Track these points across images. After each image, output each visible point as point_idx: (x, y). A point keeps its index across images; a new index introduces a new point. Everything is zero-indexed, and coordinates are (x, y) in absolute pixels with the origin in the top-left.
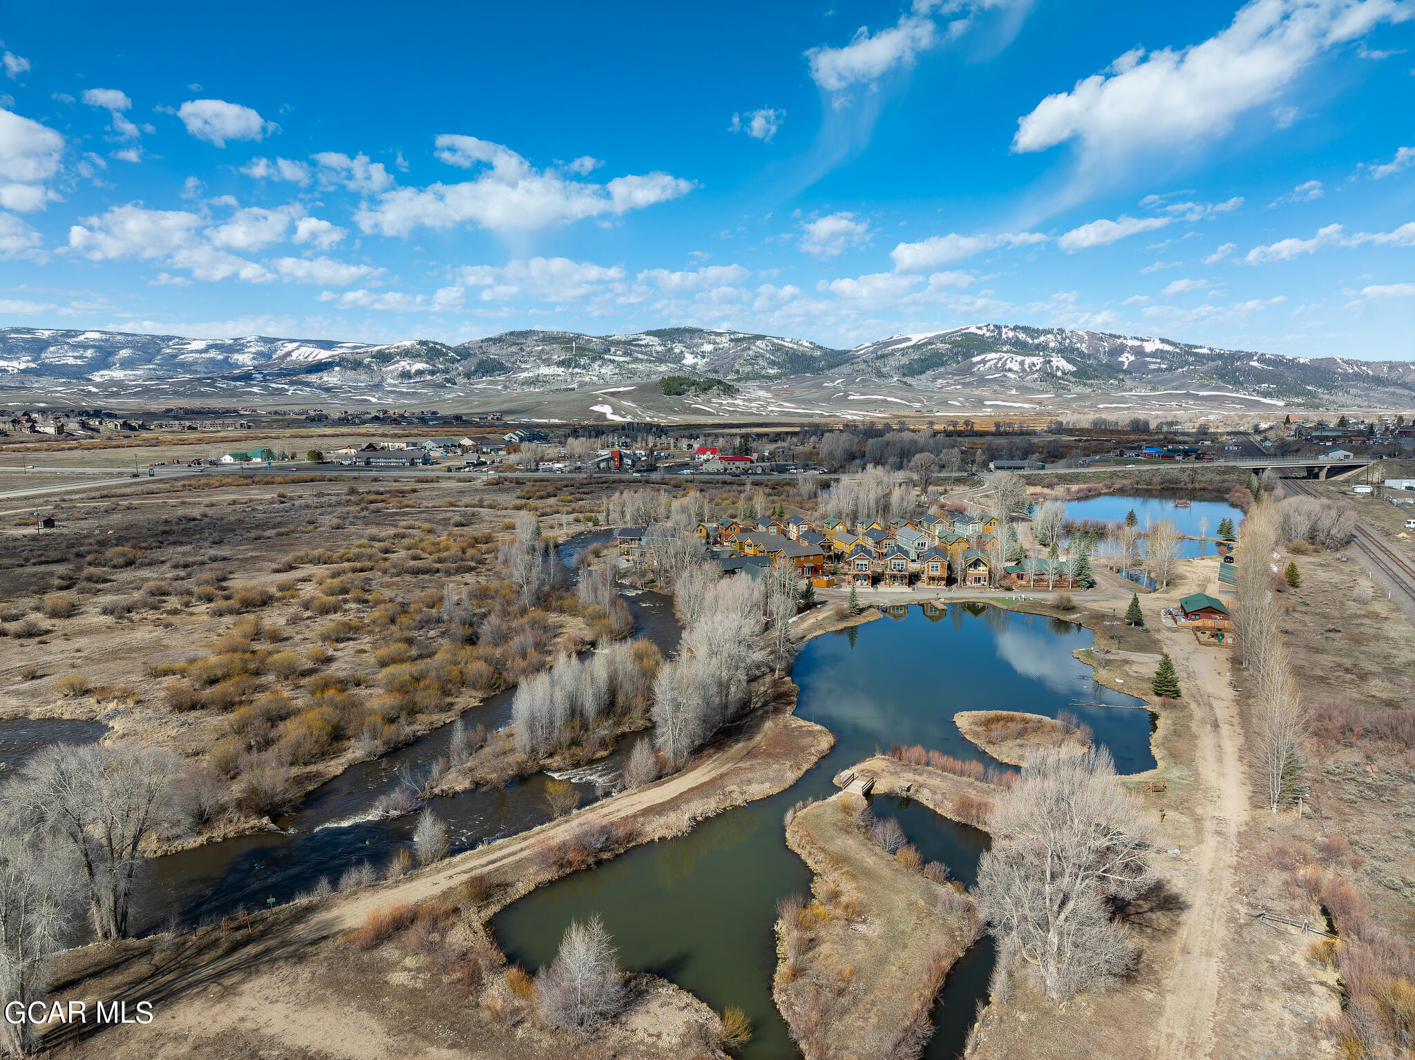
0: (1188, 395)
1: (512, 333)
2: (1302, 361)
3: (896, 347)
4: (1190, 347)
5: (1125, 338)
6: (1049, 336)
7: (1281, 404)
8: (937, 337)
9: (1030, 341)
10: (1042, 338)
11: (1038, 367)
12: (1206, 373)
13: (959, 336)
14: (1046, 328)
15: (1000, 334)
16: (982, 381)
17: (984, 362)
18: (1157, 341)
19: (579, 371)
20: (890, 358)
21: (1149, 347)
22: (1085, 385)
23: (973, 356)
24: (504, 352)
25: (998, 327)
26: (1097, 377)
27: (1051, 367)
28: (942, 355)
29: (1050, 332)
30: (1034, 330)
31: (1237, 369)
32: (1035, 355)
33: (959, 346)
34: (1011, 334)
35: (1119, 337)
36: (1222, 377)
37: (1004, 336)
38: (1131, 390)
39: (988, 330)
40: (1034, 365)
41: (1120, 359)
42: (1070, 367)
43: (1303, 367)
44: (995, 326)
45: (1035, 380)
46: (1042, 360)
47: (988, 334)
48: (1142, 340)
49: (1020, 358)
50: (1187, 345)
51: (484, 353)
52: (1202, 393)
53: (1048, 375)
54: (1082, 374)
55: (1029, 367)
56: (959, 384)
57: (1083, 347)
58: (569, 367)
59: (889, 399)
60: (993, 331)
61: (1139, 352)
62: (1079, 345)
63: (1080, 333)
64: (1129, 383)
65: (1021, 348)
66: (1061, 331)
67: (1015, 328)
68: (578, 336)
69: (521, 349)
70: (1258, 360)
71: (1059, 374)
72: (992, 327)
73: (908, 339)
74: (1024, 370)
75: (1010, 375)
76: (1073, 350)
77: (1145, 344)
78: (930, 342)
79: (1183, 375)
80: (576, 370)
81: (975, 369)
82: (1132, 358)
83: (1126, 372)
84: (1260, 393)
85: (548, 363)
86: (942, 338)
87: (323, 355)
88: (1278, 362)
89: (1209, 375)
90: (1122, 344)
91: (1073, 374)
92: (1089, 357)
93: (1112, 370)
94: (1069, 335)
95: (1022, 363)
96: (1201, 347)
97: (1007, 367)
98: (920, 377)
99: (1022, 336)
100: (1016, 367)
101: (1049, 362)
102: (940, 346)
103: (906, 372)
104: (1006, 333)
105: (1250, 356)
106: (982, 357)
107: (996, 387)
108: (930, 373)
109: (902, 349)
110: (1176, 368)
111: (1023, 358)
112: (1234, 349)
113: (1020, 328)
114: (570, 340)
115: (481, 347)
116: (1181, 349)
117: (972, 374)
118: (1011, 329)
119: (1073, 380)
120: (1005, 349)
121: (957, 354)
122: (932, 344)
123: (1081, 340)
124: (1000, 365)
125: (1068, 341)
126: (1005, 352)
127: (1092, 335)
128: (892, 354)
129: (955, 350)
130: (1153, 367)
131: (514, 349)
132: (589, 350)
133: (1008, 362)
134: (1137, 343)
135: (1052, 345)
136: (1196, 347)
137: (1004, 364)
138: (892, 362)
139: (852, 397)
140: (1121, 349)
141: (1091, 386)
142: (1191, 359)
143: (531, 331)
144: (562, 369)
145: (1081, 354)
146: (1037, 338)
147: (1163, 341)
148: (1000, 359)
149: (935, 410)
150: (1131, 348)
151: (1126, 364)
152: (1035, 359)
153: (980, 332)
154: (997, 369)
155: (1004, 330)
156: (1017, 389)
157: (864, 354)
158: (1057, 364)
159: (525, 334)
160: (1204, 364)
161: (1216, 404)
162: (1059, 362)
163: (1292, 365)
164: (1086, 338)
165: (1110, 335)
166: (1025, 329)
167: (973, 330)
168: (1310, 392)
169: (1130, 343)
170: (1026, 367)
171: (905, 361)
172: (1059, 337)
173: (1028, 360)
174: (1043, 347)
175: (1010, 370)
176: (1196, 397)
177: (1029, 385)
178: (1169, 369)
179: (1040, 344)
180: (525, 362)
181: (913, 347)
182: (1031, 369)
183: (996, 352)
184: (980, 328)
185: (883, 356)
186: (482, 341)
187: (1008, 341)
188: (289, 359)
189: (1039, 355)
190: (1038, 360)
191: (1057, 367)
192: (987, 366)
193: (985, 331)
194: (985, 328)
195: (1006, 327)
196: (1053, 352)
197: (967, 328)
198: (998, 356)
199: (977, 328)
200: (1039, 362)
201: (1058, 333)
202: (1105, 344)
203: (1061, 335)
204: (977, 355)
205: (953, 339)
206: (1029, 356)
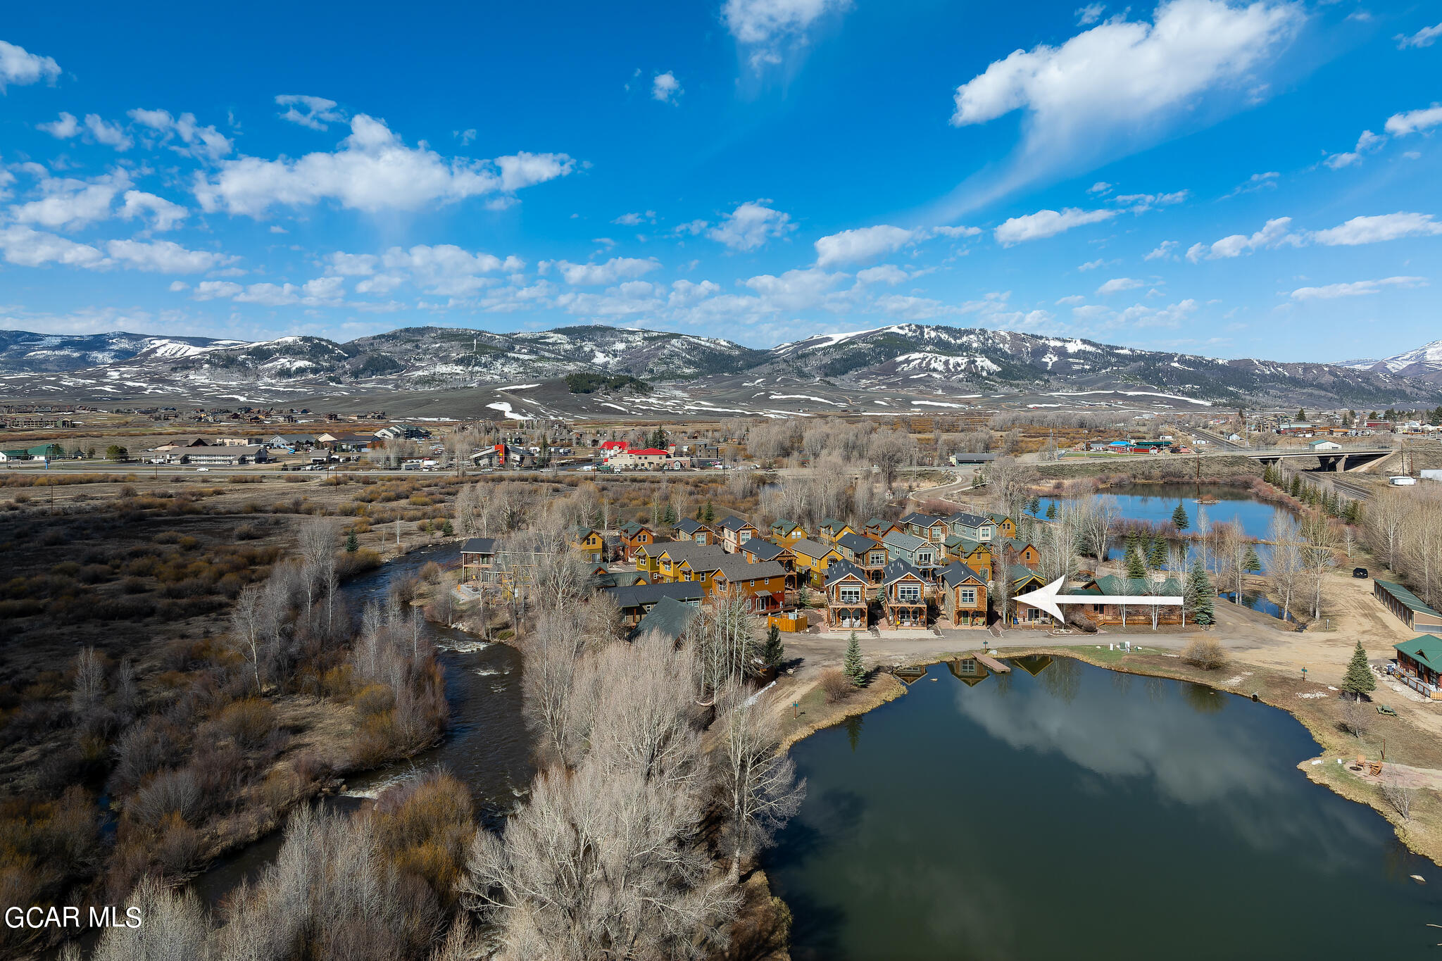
0: (1116, 396)
1: (407, 330)
2: (1220, 362)
3: (817, 346)
4: (1112, 348)
5: (1047, 339)
6: (972, 336)
7: (1208, 404)
8: (859, 337)
9: (953, 342)
10: (965, 339)
11: (963, 367)
12: (1129, 374)
13: (881, 335)
14: (968, 328)
15: (922, 333)
16: (907, 381)
17: (908, 361)
18: (1079, 342)
19: (480, 369)
20: (811, 357)
21: (1072, 348)
22: (1011, 385)
23: (897, 356)
24: (398, 349)
25: (920, 327)
26: (1022, 378)
27: (976, 367)
28: (865, 355)
29: (971, 332)
30: (956, 330)
31: (1160, 370)
32: (958, 356)
33: (881, 346)
34: (933, 334)
35: (1041, 338)
36: (1145, 377)
37: (926, 336)
38: (1058, 390)
39: (910, 330)
40: (958, 365)
41: (1043, 360)
42: (995, 367)
43: (1222, 368)
44: (917, 326)
45: (961, 381)
46: (966, 360)
47: (910, 334)
48: (1064, 341)
49: (943, 358)
50: (1108, 346)
51: (375, 350)
52: (1130, 393)
53: (973, 375)
54: (1007, 374)
55: (954, 367)
56: (884, 384)
57: (1006, 348)
58: (469, 365)
59: (812, 399)
60: (915, 331)
61: (1061, 352)
62: (1001, 345)
63: (1002, 333)
64: (1054, 384)
65: (944, 348)
66: (983, 331)
67: (937, 329)
68: (480, 333)
69: (417, 347)
70: (1178, 362)
71: (984, 374)
72: (913, 327)
73: (829, 339)
74: (948, 370)
75: (935, 375)
76: (996, 350)
77: (1067, 345)
78: (852, 341)
79: (1107, 376)
80: (477, 368)
81: (900, 369)
82: (1055, 359)
83: (1050, 373)
84: (1184, 394)
85: (445, 360)
86: (863, 338)
87: (193, 351)
88: (1197, 363)
89: (1133, 375)
90: (1044, 344)
91: (998, 374)
92: (1013, 357)
93: (1037, 370)
94: (992, 335)
95: (946, 363)
96: (1122, 348)
97: (932, 367)
98: (843, 377)
99: (944, 336)
100: (941, 367)
101: (974, 362)
102: (862, 345)
103: (828, 371)
104: (928, 333)
105: (1170, 357)
106: (906, 356)
107: (922, 388)
108: (853, 373)
109: (823, 349)
110: (1100, 369)
111: (948, 358)
112: (1155, 350)
113: (941, 328)
114: (472, 337)
115: (372, 344)
116: (1103, 350)
117: (896, 374)
118: (933, 329)
119: (1000, 380)
120: (928, 349)
121: (879, 353)
122: (854, 343)
123: (1004, 341)
124: (924, 365)
125: (990, 341)
126: (929, 352)
127: (1014, 336)
128: (813, 353)
129: (877, 350)
130: (1076, 367)
131: (409, 346)
132: (491, 347)
133: (932, 361)
134: (1059, 344)
135: (975, 345)
136: (1117, 348)
137: (929, 363)
138: (813, 362)
139: (774, 397)
140: (1044, 350)
141: (1017, 386)
142: (1113, 360)
143: (428, 328)
144: (461, 368)
145: (1004, 354)
146: (960, 338)
147: (1084, 342)
148: (924, 359)
149: (862, 409)
150: (1054, 348)
151: (1050, 364)
152: (959, 360)
153: (901, 332)
154: (920, 369)
155: (926, 330)
156: (943, 390)
157: (784, 354)
158: (981, 364)
159: (422, 331)
160: (1127, 365)
161: (1144, 404)
162: (983, 362)
163: (1212, 365)
164: (1009, 338)
165: (1032, 336)
166: (947, 330)
167: (895, 329)
168: (1232, 393)
169: (1053, 343)
170: (951, 367)
171: (827, 360)
172: (981, 338)
173: (952, 360)
174: (967, 347)
175: (935, 370)
176: (1124, 397)
177: (955, 385)
178: (1093, 370)
179: (962, 345)
180: (420, 360)
181: (834, 346)
182: (956, 369)
183: (920, 352)
184: (901, 328)
185: (804, 356)
186: (374, 338)
187: (930, 341)
188: (153, 356)
189: (962, 356)
190: (962, 360)
191: (982, 367)
192: (911, 366)
193: (907, 331)
194: (907, 328)
195: (928, 327)
196: (977, 351)
197: (889, 328)
198: (921, 355)
199: (899, 328)
200: (964, 362)
201: (980, 334)
202: (1028, 345)
203: (983, 335)
204: (900, 355)
205: (875, 339)
206: (952, 355)
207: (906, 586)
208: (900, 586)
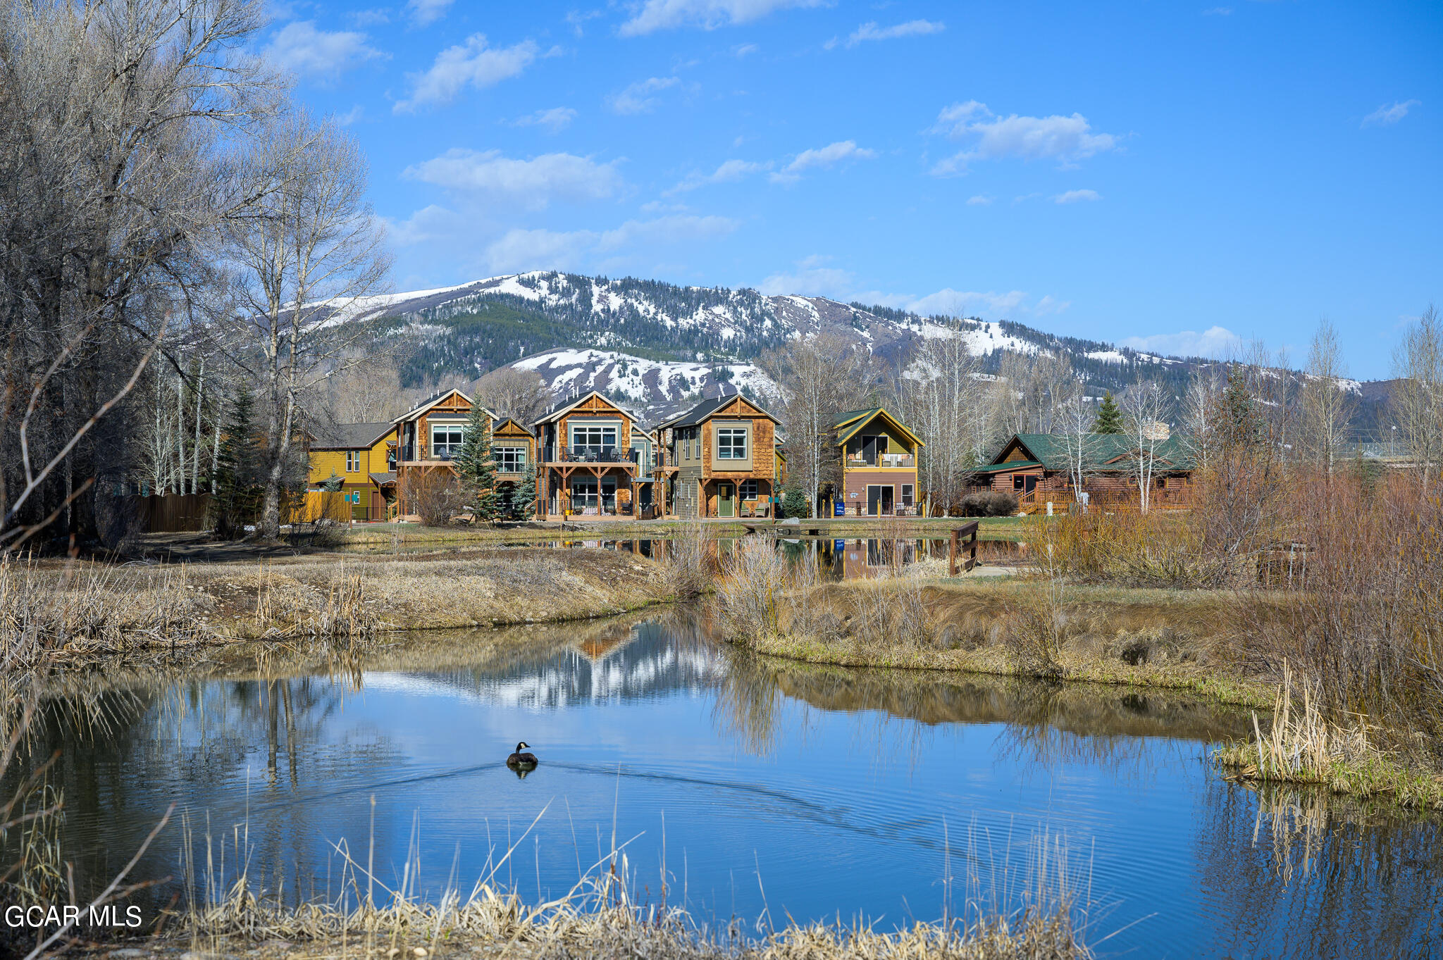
4: (1078, 345)
5: (916, 320)
6: (719, 310)
8: (412, 305)
9: (669, 323)
10: (700, 316)
13: (473, 303)
14: (709, 287)
15: (586, 299)
17: (547, 372)
18: (996, 329)
21: (981, 343)
23: (516, 358)
25: (580, 283)
29: (718, 298)
30: (676, 292)
32: (684, 360)
33: (475, 330)
34: (615, 302)
35: (900, 316)
37: (597, 307)
39: (553, 290)
40: (683, 383)
41: (907, 375)
44: (570, 278)
46: (704, 371)
47: (553, 300)
48: (959, 327)
49: (643, 365)
50: (1070, 342)
55: (672, 389)
57: (811, 342)
60: (566, 293)
61: (951, 354)
62: (797, 335)
63: (800, 302)
65: (644, 339)
66: (749, 297)
67: (626, 287)
72: (563, 282)
73: (325, 313)
74: (656, 396)
76: (783, 347)
77: (968, 337)
78: (392, 318)
86: (426, 310)
90: (908, 335)
94: (771, 307)
95: (652, 379)
96: (1104, 348)
97: (612, 387)
99: (645, 308)
100: (637, 392)
101: (724, 376)
102: (422, 328)
104: (602, 299)
106: (543, 359)
111: (654, 365)
116: (1057, 350)
118: (615, 289)
120: (603, 341)
121: (469, 351)
122: (398, 322)
123: (804, 323)
124: (591, 382)
125: (768, 323)
126: (603, 348)
127: (831, 310)
129: (464, 342)
133: (614, 374)
134: (943, 333)
135: (727, 333)
136: (1092, 347)
137: (604, 380)
142: (1083, 378)
145: (804, 358)
146: (688, 313)
147: (1010, 328)
148: (591, 367)
150: (933, 345)
152: (686, 370)
153: (530, 295)
154: (582, 391)
155: (596, 290)
158: (744, 382)
164: (815, 316)
165: (878, 311)
166: (654, 290)
167: (510, 287)
169: (931, 332)
170: (664, 388)
172: (745, 314)
173: (666, 372)
174: (705, 338)
179: (694, 331)
181: (344, 328)
183: (580, 347)
184: (530, 283)
187: (608, 321)
189: (694, 359)
190: (694, 371)
191: (746, 390)
192: (556, 384)
193: (544, 292)
194: (544, 284)
195: (601, 281)
196: (732, 350)
197: (496, 283)
198: (583, 357)
199: (523, 282)
200: (697, 375)
201: (741, 303)
202: (866, 334)
203: (750, 306)
204: (526, 355)
205: (456, 311)
206: (667, 360)
207: (587, 424)
208: (573, 425)
